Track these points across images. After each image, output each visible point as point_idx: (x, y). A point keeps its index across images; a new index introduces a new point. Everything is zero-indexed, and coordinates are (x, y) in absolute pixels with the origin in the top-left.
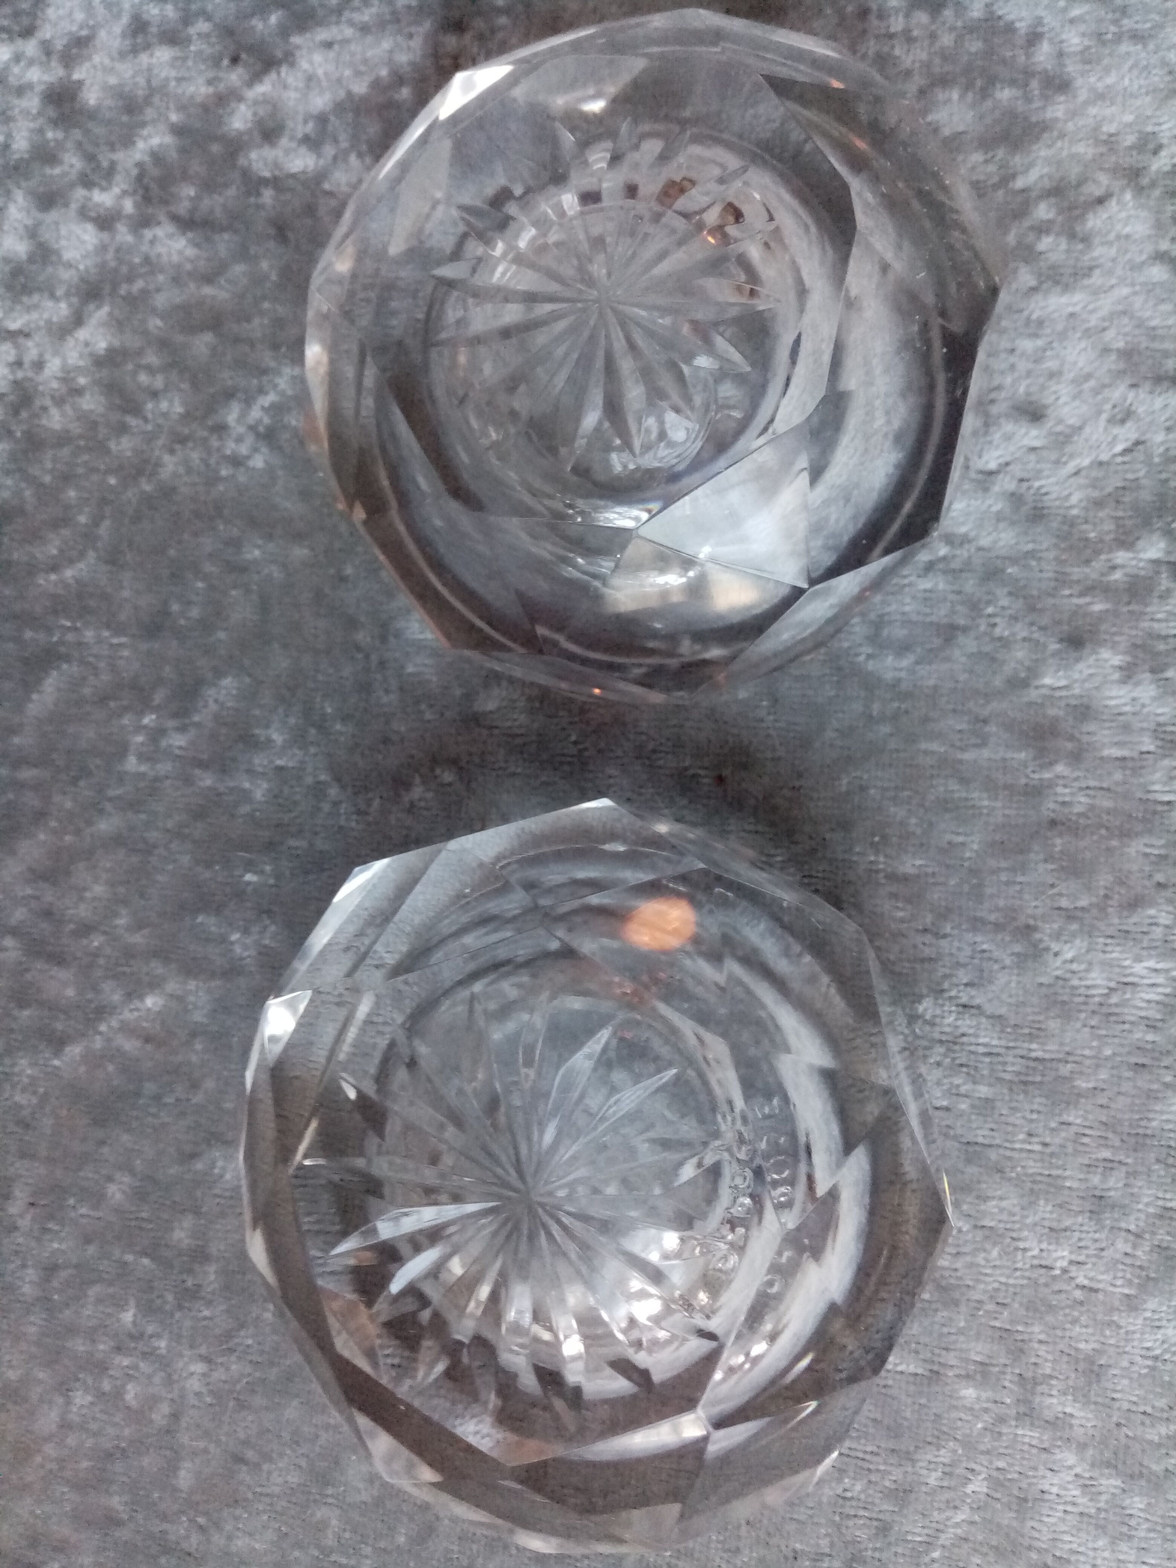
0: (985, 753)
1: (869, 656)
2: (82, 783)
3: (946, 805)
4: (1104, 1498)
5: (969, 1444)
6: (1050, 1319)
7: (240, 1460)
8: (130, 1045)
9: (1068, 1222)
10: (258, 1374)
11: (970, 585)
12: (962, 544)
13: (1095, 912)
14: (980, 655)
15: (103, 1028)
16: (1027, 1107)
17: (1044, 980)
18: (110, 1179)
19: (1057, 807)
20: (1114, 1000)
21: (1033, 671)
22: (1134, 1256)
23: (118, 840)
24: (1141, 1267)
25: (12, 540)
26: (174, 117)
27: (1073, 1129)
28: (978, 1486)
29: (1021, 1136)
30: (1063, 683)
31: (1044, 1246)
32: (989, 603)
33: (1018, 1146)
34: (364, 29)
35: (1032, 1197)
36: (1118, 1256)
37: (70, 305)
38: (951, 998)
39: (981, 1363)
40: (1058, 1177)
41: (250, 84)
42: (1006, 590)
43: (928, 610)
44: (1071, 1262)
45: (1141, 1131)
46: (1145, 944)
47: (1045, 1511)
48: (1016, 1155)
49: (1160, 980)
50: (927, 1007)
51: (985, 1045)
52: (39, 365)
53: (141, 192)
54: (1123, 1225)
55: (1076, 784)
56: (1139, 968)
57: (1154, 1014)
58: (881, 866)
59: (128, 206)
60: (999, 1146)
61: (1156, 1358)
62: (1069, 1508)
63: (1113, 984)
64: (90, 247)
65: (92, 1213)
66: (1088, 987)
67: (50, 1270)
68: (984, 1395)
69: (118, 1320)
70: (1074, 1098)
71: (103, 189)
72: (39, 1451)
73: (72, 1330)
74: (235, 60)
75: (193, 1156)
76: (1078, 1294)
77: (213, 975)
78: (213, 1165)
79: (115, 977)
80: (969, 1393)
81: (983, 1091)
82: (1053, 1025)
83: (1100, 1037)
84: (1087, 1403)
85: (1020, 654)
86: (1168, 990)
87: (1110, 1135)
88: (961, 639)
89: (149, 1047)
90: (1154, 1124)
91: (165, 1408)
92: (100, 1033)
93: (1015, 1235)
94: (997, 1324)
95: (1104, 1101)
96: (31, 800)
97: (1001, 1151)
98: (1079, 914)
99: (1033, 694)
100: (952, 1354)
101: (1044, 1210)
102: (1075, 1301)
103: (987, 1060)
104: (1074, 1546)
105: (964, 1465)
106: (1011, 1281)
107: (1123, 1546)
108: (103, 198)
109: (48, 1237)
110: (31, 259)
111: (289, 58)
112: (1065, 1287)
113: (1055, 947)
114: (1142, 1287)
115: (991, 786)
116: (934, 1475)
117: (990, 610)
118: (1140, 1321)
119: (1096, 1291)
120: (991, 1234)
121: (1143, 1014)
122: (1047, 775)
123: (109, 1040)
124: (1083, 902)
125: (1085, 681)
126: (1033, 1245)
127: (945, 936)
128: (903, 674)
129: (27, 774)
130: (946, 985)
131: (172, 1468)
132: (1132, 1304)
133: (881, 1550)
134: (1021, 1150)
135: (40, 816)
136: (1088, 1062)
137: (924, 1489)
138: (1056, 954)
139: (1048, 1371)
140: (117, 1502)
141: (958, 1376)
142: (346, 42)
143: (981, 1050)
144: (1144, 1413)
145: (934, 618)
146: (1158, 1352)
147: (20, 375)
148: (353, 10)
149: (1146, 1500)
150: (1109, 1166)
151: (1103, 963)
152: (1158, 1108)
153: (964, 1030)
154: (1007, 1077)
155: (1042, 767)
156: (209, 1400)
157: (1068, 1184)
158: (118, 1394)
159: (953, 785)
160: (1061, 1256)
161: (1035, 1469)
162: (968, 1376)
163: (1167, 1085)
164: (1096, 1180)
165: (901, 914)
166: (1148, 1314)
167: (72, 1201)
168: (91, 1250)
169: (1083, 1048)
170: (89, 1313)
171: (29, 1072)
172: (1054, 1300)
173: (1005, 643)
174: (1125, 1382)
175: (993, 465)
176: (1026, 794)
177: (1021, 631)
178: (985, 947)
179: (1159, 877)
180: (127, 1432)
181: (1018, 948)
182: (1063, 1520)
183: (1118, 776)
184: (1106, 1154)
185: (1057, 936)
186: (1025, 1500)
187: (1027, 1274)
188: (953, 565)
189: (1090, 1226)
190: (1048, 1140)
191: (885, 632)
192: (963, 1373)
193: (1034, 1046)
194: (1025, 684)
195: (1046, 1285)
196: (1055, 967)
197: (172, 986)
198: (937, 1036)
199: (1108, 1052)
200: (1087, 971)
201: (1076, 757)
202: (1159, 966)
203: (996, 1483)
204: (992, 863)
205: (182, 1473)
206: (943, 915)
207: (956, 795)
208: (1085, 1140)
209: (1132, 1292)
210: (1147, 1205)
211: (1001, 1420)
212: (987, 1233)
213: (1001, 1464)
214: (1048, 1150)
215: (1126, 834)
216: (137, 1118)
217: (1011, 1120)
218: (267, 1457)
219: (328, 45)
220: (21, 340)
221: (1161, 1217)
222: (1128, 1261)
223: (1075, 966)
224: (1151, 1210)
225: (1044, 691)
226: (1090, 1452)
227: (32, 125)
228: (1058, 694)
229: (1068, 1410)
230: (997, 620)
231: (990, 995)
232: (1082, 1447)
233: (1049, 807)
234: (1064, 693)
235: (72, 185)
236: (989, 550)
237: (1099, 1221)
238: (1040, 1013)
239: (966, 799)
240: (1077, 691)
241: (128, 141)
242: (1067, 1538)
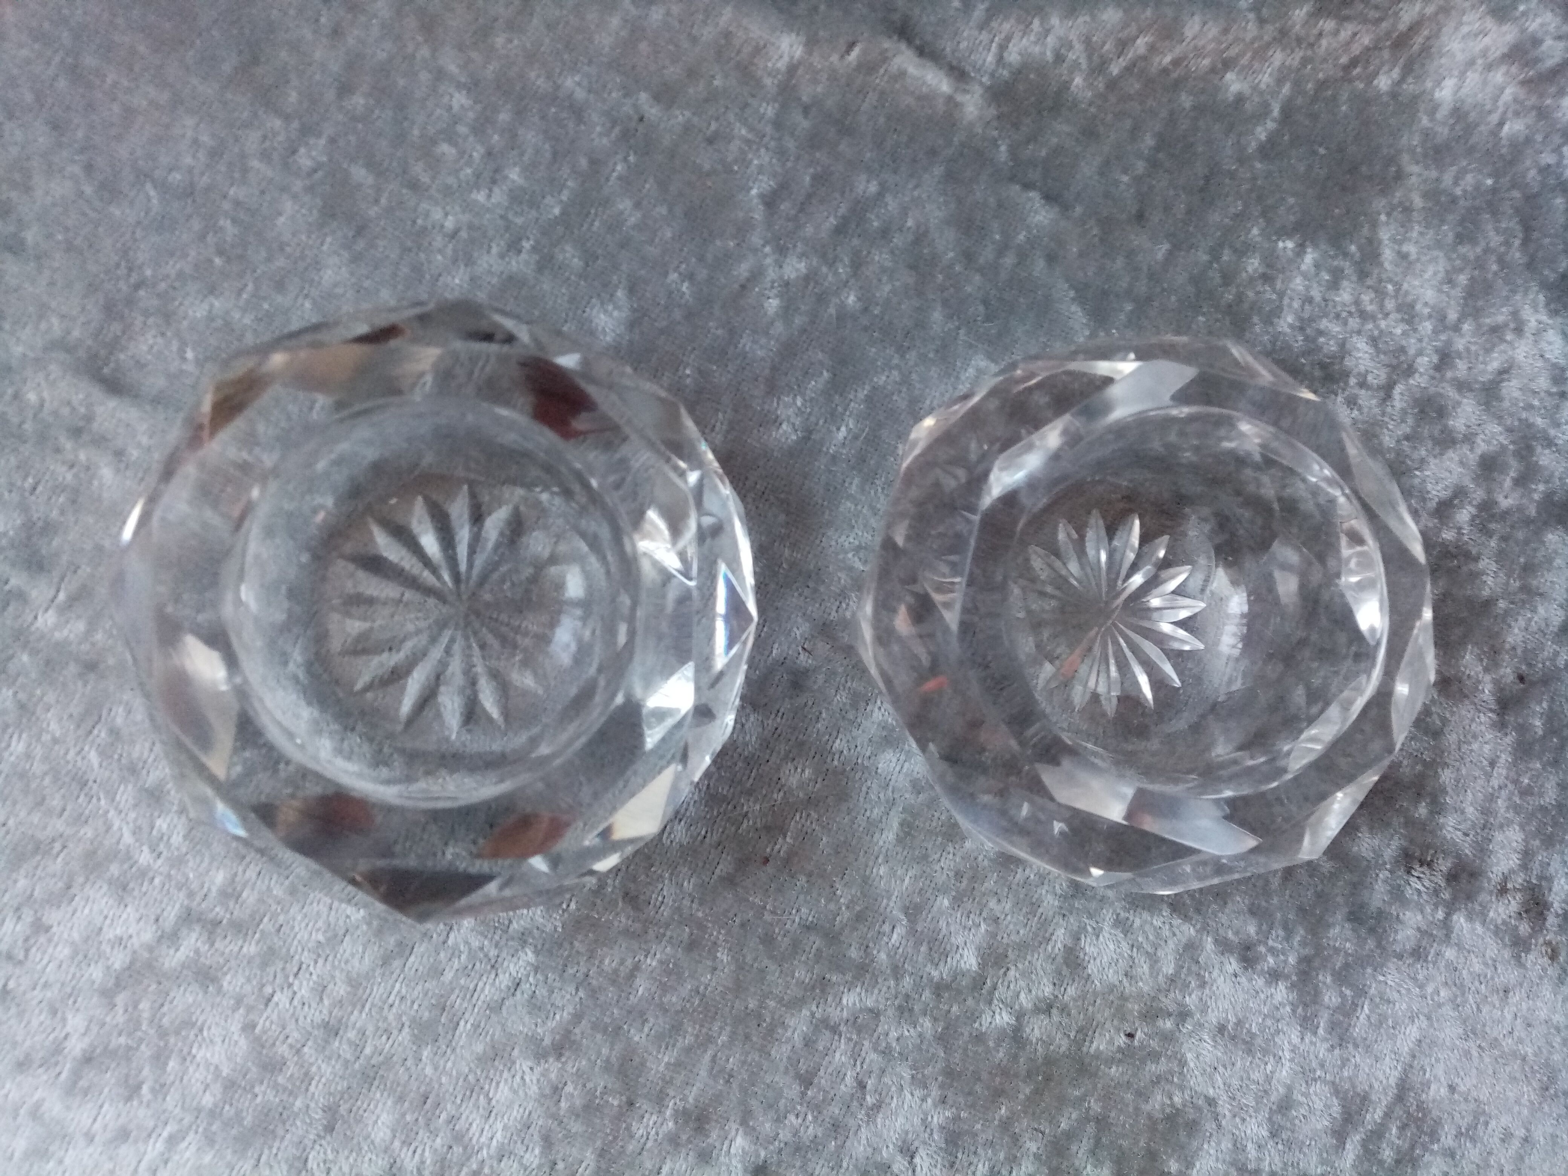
0: (703, 1073)
1: (813, 1015)
2: (981, 308)
3: (677, 1029)
4: (108, 950)
5: (178, 862)
6: (258, 961)
7: (360, 231)
8: (743, 269)
9: (326, 1002)
10: (428, 277)
11: (835, 1110)
12: (868, 1115)
13: (554, 1109)
14: (780, 1095)
15: (768, 249)
16: (426, 1003)
17: (516, 1053)
18: (638, 205)
19: (641, 1112)
20: (482, 1100)
21: (751, 1132)
22: (284, 1042)
23: (921, 325)
24: (274, 1044)
25: (1217, 320)
26: (1502, 604)
27: (395, 1032)
28: (145, 857)
29: (404, 991)
30: (733, 1151)
31: (314, 977)
32: (815, 1118)
33: (398, 985)
34: (1491, 798)
35: (354, 983)
36: (287, 1031)
37: (1389, 449)
38: (528, 976)
39: (240, 895)
40: (363, 1007)
41: (1496, 682)
42: (820, 1134)
43: (830, 1070)
44: (295, 993)
45: (376, 1083)
46: (515, 1137)
47: (111, 902)
48: (391, 982)
49: (483, 1139)
50: (529, 956)
51: (483, 990)
52: (1352, 402)
53: (1453, 550)
54: (310, 1043)
55: (653, 1132)
56: (499, 1126)
57: (461, 1125)
58: (649, 961)
59: (1448, 535)
60: (402, 971)
61: (201, 1030)
62: (108, 921)
63: (494, 1102)
64: (1429, 487)
65: (615, 174)
66: (498, 1083)
67: (578, 112)
68: (214, 889)
69: (515, 164)
70: (418, 1041)
71: (1473, 518)
72: (426, 41)
73: (520, 113)
74: (1521, 678)
75: (632, 290)
76: (268, 990)
77: (774, 369)
78: (617, 307)
79: (807, 279)
80: (219, 877)
81: (449, 975)
82: (479, 1048)
83: (458, 1079)
84: (183, 966)
85: (767, 1127)
86: (474, 1141)
87: (381, 1058)
88: (796, 1088)
89: (736, 286)
90: (378, 1095)
91: (425, 179)
92: (764, 246)
93: (330, 958)
94: (266, 920)
95: (409, 1063)
96: (987, 254)
97: (398, 971)
98: (556, 1098)
99: (733, 1126)
100: (254, 876)
101: (341, 989)
102: (263, 986)
103: (472, 987)
104: (78, 914)
105: (165, 853)
106: (296, 942)
107: (67, 951)
108: (1464, 515)
109: (608, 125)
110: (1445, 430)
111: (1501, 726)
112: (278, 981)
113: (538, 1070)
114: (257, 1039)
115: (678, 1065)
116: (165, 826)
117: (810, 1117)
118: (233, 1029)
119: (267, 1005)
120: (335, 939)
121: (464, 1117)
122: (668, 1113)
123: (755, 251)
124: (563, 1104)
125: (728, 1166)
126: (319, 970)
127: (577, 989)
128: (789, 1034)
129: (1009, 260)
130: (539, 976)
131: (371, 165)
132: (249, 1027)
133: (119, 760)
134: (393, 987)
135: (969, 257)
136: (442, 1063)
137: (156, 814)
138: (531, 1069)
139: (217, 945)
140: (358, 101)
141: (236, 874)
142: (1489, 776)
143: (481, 984)
144: (162, 1005)
145: (822, 1073)
146: (205, 1033)
147: (1353, 381)
148: (1512, 793)
149: (98, 981)
150: (358, 1048)
151: (512, 1102)
152: (389, 1103)
153: (501, 976)
154: (453, 997)
155: (676, 1111)
156: (420, 222)
157: (356, 1013)
158: (450, 137)
159: (689, 1040)
160: (304, 988)
161: (146, 905)
162: (233, 881)
163: (403, 1115)
164: (352, 1035)
165: (607, 962)
166: (236, 1037)
167: (632, 158)
168: (583, 162)
169: (454, 1063)
170: (530, 137)
171: (756, 162)
172: (271, 970)
173: (779, 1120)
174: (191, 1000)
175: (917, 1160)
176: (661, 1091)
177: (785, 1135)
178: (558, 1017)
179: (561, 1166)
180: (416, 132)
181: (547, 1041)
182: (101, 912)
183: (648, 1165)
184: (368, 1051)
185: (544, 1074)
186: (124, 889)
187: (297, 957)
188: (855, 1103)
189: (318, 1019)
190: (394, 1010)
191: (827, 1033)
192: (237, 879)
193: (469, 1026)
194: (744, 1122)
195: (283, 969)
196: (524, 1065)
197: (779, 328)
198: (504, 954)
199: (444, 1080)
200: (511, 1088)
201: (674, 1140)
202: (494, 1141)
203: (144, 874)
204: (618, 1047)
205: (363, 172)
206: (593, 993)
207: (680, 1039)
208: (384, 1038)
209: (257, 1031)
210: (319, 1068)
211: (191, 895)
212: (339, 938)
213: (157, 881)
214: (386, 1007)
215: (602, 1153)
216: (681, 250)
217: (420, 987)
218: (356, 259)
219: (1492, 764)
220: (1382, 394)
221: (306, 1074)
222: (282, 1037)
223: (518, 1078)
224: (314, 1069)
225: (733, 1133)
226: (146, 955)
227: (1557, 474)
228: (727, 1143)
229: (182, 949)
230: (800, 1120)
231: (520, 1008)
232: (151, 949)
233: (642, 1104)
234: (725, 1148)
235: (1489, 492)
236: (856, 1133)
237: (319, 1027)
238: (492, 1040)
239: (674, 1046)
240: (722, 1159)
241: (1501, 556)
242: (86, 911)
